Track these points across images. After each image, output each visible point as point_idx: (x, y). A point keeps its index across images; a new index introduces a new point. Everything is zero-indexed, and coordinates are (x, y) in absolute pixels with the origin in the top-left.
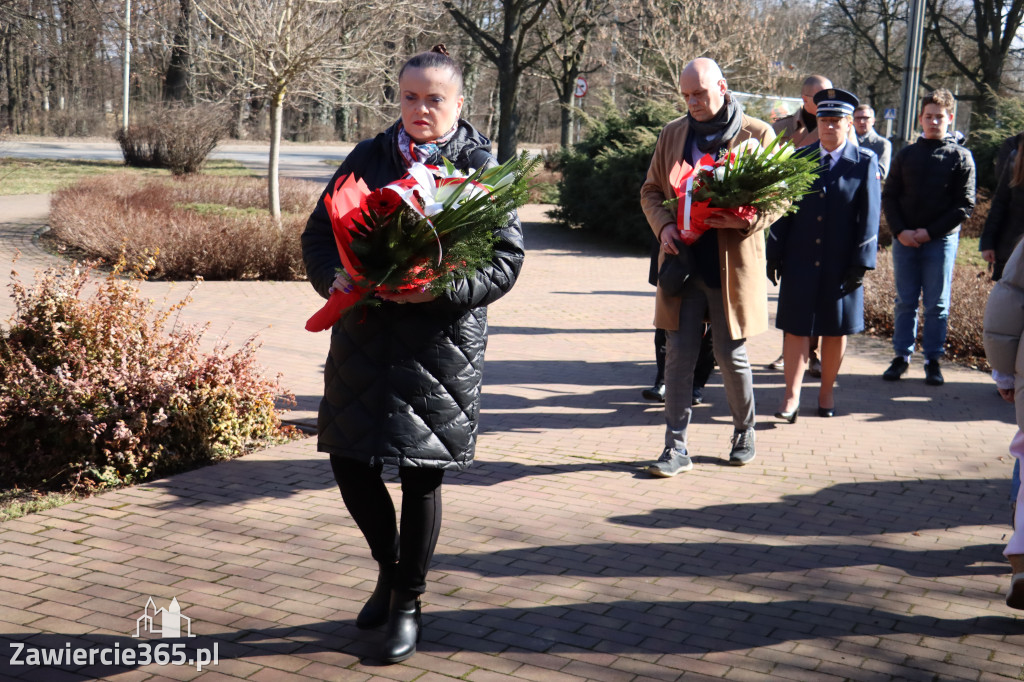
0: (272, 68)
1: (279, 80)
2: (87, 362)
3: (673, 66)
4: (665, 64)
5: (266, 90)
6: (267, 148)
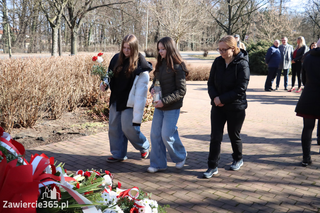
0: (176, 35)
1: (177, 37)
3: (268, 32)
4: (265, 31)
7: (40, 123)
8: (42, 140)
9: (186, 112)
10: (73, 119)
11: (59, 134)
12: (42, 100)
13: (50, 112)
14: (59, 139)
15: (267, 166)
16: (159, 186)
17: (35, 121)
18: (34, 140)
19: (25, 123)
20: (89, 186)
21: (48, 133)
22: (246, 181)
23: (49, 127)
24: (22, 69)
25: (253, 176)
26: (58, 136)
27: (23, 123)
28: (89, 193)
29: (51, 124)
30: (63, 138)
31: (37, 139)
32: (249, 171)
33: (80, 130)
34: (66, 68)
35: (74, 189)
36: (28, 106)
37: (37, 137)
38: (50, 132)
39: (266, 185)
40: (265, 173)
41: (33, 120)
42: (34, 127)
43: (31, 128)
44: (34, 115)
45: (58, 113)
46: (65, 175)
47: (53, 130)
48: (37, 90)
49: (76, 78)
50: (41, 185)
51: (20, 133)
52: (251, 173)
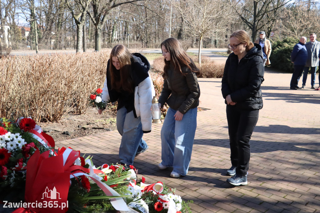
0: (200, 31)
1: (201, 34)
2: (158, 93)
3: (295, 28)
4: (293, 28)
5: (198, 36)
6: (198, 50)
7: (66, 118)
8: (67, 134)
9: (209, 109)
10: (98, 114)
11: (84, 129)
12: (68, 95)
13: (75, 107)
14: (84, 134)
15: (292, 165)
16: (183, 182)
17: (61, 115)
18: (60, 134)
19: (51, 117)
20: (117, 179)
21: (74, 127)
22: (270, 179)
23: (74, 121)
24: (50, 64)
25: (277, 174)
26: (83, 131)
27: (50, 117)
28: (116, 186)
29: (76, 119)
30: (88, 132)
31: (63, 134)
32: (273, 170)
33: (105, 126)
34: (91, 64)
35: (102, 181)
36: (54, 101)
37: (63, 131)
38: (76, 126)
39: (291, 184)
40: (291, 172)
41: (59, 114)
42: (60, 122)
43: (57, 122)
44: (61, 110)
45: (83, 108)
46: (94, 167)
47: (78, 124)
48: (63, 86)
49: (100, 74)
50: (72, 176)
51: (47, 127)
52: (276, 172)
